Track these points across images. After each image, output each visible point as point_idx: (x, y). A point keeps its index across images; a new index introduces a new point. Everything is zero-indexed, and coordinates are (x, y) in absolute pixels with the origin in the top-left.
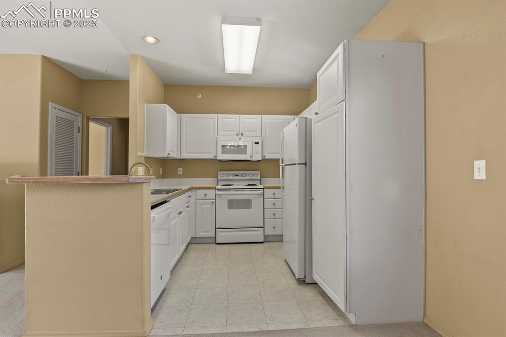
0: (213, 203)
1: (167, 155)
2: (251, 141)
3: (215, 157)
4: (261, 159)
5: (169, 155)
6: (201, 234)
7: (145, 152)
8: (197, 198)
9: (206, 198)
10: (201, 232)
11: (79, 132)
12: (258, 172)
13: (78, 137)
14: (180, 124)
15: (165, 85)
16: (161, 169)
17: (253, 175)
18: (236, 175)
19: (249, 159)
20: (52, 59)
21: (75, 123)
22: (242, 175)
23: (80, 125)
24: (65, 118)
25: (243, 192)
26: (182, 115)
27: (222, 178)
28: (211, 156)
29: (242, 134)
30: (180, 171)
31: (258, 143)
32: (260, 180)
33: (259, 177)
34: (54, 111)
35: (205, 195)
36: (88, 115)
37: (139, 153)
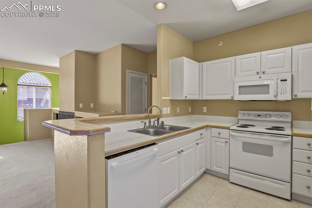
0: (227, 142)
1: (184, 98)
2: (275, 78)
3: (232, 97)
4: (290, 99)
5: (186, 98)
6: (215, 168)
7: (170, 96)
8: (212, 136)
9: (220, 137)
10: (216, 167)
11: (146, 85)
12: (289, 114)
13: (146, 87)
14: (201, 71)
15: (193, 43)
16: (190, 108)
17: (281, 116)
18: (258, 116)
19: (273, 99)
20: (127, 44)
21: (143, 79)
22: (266, 116)
23: (146, 81)
24: (139, 78)
25: (261, 137)
26: (203, 63)
27: (242, 118)
28: (229, 97)
29: (264, 73)
30: (205, 109)
31: (286, 80)
32: (292, 123)
33: (289, 120)
34: (130, 74)
35: (219, 134)
36: (151, 74)
37: (163, 98)
